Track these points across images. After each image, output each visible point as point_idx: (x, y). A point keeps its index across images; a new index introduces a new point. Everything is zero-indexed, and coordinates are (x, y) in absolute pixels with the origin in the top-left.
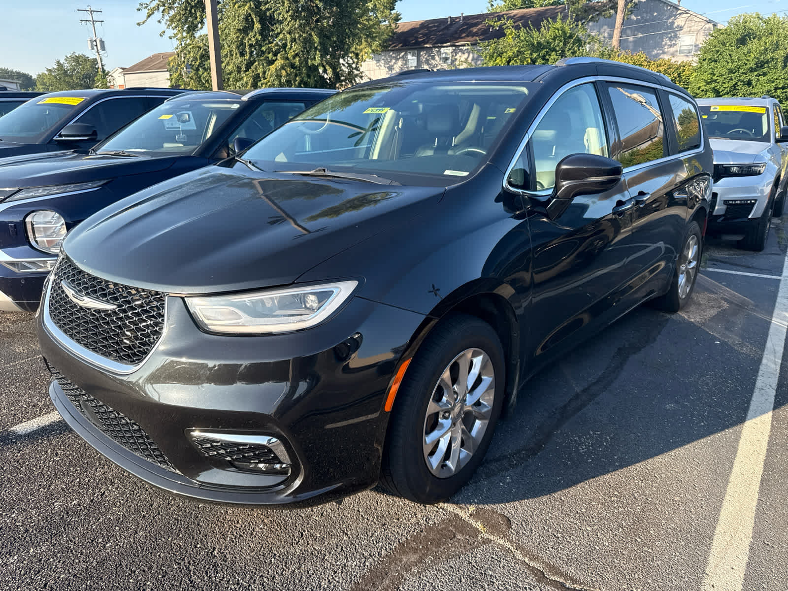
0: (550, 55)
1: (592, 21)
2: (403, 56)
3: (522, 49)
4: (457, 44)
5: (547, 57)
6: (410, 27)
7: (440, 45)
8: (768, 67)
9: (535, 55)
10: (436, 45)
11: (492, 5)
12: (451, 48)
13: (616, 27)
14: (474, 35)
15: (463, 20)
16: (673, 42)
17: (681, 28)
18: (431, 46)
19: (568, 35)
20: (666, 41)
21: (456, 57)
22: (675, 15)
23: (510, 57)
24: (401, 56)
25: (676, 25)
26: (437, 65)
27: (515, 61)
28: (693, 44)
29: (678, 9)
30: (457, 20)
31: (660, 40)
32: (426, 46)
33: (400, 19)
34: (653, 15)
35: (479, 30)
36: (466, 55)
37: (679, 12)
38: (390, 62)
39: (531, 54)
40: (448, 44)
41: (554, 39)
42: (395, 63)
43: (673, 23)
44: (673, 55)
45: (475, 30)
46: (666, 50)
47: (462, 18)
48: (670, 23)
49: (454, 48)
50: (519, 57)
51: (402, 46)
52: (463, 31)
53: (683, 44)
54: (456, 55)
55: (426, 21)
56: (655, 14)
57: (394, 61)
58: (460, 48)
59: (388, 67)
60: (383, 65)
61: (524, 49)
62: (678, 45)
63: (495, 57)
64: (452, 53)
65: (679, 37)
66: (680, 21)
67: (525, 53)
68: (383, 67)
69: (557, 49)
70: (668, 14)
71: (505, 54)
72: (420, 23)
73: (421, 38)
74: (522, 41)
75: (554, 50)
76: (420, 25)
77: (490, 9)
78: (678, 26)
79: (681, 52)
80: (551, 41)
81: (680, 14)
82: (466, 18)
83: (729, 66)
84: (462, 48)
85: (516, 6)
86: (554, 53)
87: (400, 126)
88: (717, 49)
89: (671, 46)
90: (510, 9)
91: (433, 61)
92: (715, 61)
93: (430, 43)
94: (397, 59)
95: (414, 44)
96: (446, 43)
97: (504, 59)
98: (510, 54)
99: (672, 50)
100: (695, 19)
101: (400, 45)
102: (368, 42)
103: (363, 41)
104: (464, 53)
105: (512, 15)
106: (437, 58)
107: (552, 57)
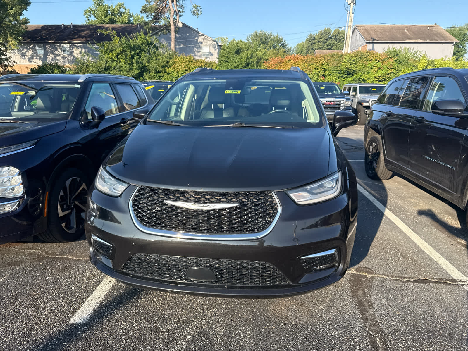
0: (141, 53)
1: (155, 35)
2: (32, 48)
3: (124, 49)
4: (73, 42)
5: (140, 54)
6: (34, 28)
7: (60, 42)
8: (251, 66)
9: (133, 53)
10: (57, 42)
11: (89, 20)
12: (68, 44)
13: (172, 40)
14: (83, 37)
15: (73, 27)
16: (199, 50)
17: (202, 43)
18: (54, 42)
19: (150, 42)
20: (195, 49)
21: (73, 50)
22: (198, 36)
23: (118, 53)
24: (31, 47)
25: (199, 41)
26: (60, 54)
27: (121, 55)
28: (209, 51)
29: (199, 33)
30: (69, 27)
31: (192, 49)
32: (49, 41)
33: (28, 23)
34: (187, 35)
35: (85, 34)
36: (80, 50)
37: (199, 35)
38: (22, 50)
39: (130, 52)
40: (66, 42)
41: (142, 44)
42: (26, 52)
43: (197, 40)
44: (200, 56)
45: (83, 34)
46: (196, 54)
47: (72, 26)
48: (196, 40)
49: (70, 44)
50: (123, 54)
51: (30, 41)
52: (75, 34)
53: (204, 51)
54: (73, 49)
55: (45, 25)
56: (188, 35)
57: (25, 50)
58: (75, 45)
59: (21, 54)
60: (16, 52)
61: (126, 49)
62: (202, 52)
63: (108, 52)
64: (69, 47)
65: (201, 48)
66: (200, 39)
67: (127, 51)
68: (18, 54)
69: (145, 50)
70: (194, 35)
71: (114, 51)
72: (41, 26)
73: (44, 36)
74: (123, 44)
75: (143, 50)
76: (41, 27)
77: (88, 22)
78: (200, 42)
79: (204, 55)
80: (140, 45)
81: (200, 36)
82: (74, 26)
83: (235, 65)
84: (76, 45)
85: (105, 22)
86: (143, 52)
87: (196, 98)
88: (227, 55)
89: (198, 52)
90: (102, 23)
91: (56, 52)
92: (227, 61)
93: (53, 40)
94: (28, 49)
95: (40, 40)
96: (65, 41)
97: (115, 54)
98: (118, 51)
99: (199, 54)
100: (208, 39)
101: (29, 40)
102: (13, 37)
103: (9, 36)
104: (78, 48)
105: (106, 27)
106: (59, 50)
107: (142, 54)
